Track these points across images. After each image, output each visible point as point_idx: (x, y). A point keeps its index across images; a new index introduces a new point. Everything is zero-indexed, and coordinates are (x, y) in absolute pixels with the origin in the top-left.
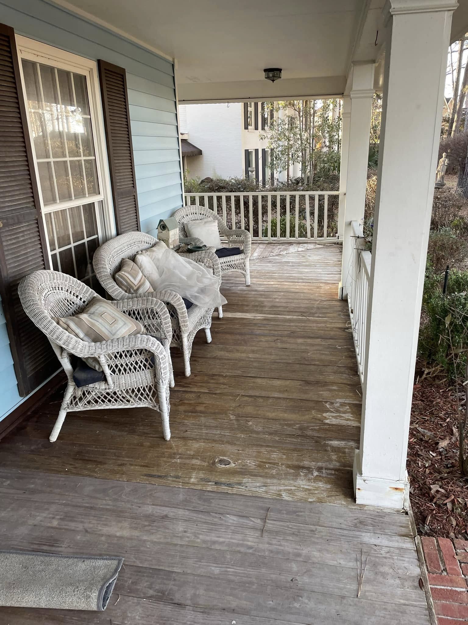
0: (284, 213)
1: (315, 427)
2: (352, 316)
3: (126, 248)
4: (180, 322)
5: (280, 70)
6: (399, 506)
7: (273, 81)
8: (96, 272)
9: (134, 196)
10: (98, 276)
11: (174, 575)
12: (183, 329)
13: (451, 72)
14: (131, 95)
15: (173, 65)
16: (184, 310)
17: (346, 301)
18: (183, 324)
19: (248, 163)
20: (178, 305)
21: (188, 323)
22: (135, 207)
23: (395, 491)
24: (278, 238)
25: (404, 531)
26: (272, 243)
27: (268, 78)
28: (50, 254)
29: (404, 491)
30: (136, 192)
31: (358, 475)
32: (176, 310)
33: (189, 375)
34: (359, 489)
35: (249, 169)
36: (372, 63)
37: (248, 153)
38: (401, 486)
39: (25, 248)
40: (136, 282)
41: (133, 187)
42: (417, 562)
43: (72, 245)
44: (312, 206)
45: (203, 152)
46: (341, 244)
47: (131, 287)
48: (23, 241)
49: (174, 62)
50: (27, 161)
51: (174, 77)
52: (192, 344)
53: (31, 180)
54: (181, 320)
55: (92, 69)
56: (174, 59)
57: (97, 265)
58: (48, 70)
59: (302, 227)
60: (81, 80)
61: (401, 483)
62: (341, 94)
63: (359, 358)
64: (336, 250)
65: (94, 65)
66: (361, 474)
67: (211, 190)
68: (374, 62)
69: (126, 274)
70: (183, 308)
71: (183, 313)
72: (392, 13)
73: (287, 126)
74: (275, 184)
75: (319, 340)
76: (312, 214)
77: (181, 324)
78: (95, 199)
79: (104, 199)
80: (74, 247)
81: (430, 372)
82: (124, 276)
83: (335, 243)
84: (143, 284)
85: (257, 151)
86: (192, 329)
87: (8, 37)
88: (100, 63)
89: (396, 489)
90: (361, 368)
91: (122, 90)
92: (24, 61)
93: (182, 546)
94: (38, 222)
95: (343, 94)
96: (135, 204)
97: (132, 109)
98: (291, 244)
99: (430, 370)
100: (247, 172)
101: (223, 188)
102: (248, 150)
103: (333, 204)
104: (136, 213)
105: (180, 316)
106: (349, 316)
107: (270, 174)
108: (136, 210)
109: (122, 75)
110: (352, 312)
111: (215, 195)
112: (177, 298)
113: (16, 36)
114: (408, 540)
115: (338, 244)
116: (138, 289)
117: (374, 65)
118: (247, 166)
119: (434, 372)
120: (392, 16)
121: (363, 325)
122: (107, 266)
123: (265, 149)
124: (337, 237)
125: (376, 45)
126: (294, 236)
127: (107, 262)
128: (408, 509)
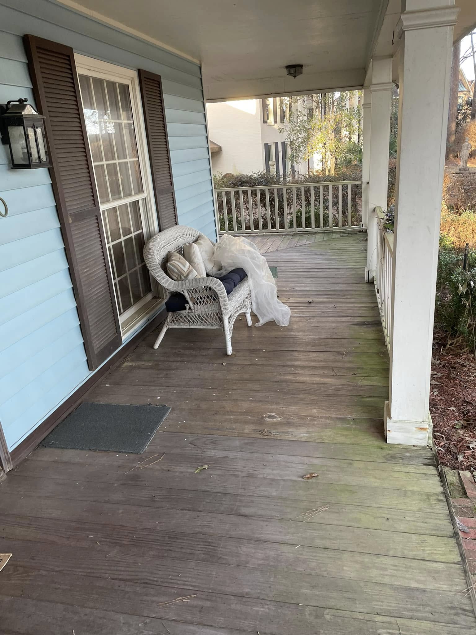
0: (308, 204)
1: (349, 388)
2: (378, 295)
3: (172, 240)
4: (221, 305)
5: (301, 66)
6: (424, 443)
7: (295, 77)
8: (146, 262)
9: (172, 193)
10: (148, 265)
11: (239, 498)
12: (224, 312)
13: (472, 54)
14: (167, 98)
15: (200, 68)
16: (224, 294)
17: (372, 283)
18: (224, 307)
19: (268, 157)
20: (219, 290)
21: (229, 306)
22: (173, 203)
23: (420, 430)
24: (304, 229)
25: (428, 462)
26: (298, 234)
27: (290, 74)
28: (107, 246)
29: (428, 430)
30: (173, 189)
31: (388, 419)
32: (217, 295)
33: (231, 354)
34: (389, 431)
35: (270, 163)
36: (390, 58)
37: (267, 148)
38: (426, 426)
39: (89, 241)
40: (185, 270)
41: (171, 184)
42: (440, 483)
43: (122, 239)
44: (336, 196)
45: (223, 149)
46: (366, 232)
47: (181, 273)
48: (88, 234)
49: (201, 64)
50: (88, 164)
51: (201, 79)
52: (232, 326)
53: (91, 182)
54: (222, 304)
55: (133, 78)
56: (200, 61)
57: (146, 256)
58: (99, 82)
59: (326, 218)
60: (125, 89)
61: (425, 424)
62: (361, 86)
63: (385, 331)
64: (360, 237)
65: (134, 74)
66: (390, 418)
67: (235, 185)
68: (391, 56)
69: (176, 262)
70: (223, 293)
71: (223, 297)
72: (404, 30)
73: (305, 118)
74: (296, 177)
75: (349, 318)
76: (336, 204)
77: (222, 308)
78: (139, 197)
79: (147, 196)
80: (124, 240)
81: (453, 342)
82: (175, 264)
83: (360, 231)
84: (191, 271)
85: (276, 144)
86: (232, 312)
87: (69, 56)
88: (140, 72)
89: (421, 429)
90: (388, 339)
91: (159, 95)
92: (80, 75)
93: (243, 477)
94: (98, 218)
95: (363, 85)
96: (173, 200)
97: (168, 112)
98: (316, 233)
99: (453, 341)
100: (267, 166)
101: (247, 182)
102: (268, 144)
103: (356, 194)
104: (174, 208)
105: (221, 300)
106: (375, 295)
107: (290, 167)
108: (174, 205)
109: (159, 82)
110: (378, 292)
111: (241, 189)
112: (218, 284)
113: (75, 55)
114: (432, 467)
115: (362, 232)
116: (188, 275)
117: (392, 59)
118: (268, 159)
119: (457, 342)
120: (404, 32)
121: (389, 299)
122: (156, 257)
123: (284, 142)
124: (361, 225)
125: (393, 44)
126: (319, 226)
127: (155, 254)
128: (432, 446)
